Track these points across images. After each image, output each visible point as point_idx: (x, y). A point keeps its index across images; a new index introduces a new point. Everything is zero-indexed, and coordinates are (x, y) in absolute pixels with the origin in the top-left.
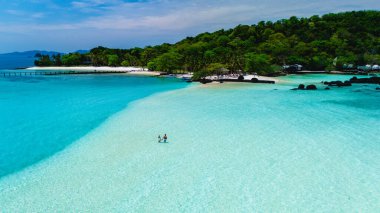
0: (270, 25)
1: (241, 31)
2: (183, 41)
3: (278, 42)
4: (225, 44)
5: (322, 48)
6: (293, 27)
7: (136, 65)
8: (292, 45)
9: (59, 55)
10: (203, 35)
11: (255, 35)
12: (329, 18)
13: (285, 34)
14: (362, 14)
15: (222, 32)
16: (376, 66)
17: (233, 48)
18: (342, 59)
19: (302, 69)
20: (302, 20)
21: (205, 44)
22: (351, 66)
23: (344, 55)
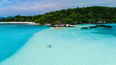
0: (71, 10)
1: (63, 11)
2: (45, 14)
3: (74, 15)
4: (59, 15)
5: (86, 17)
6: (78, 10)
7: (31, 21)
8: (78, 16)
9: (4, 18)
10: (51, 12)
11: (67, 12)
12: (88, 8)
13: (76, 12)
14: (96, 7)
15: (57, 12)
16: (101, 22)
17: (61, 16)
18: (92, 20)
19: (81, 23)
20: (80, 8)
21: (53, 15)
22: (94, 22)
23: (92, 19)
